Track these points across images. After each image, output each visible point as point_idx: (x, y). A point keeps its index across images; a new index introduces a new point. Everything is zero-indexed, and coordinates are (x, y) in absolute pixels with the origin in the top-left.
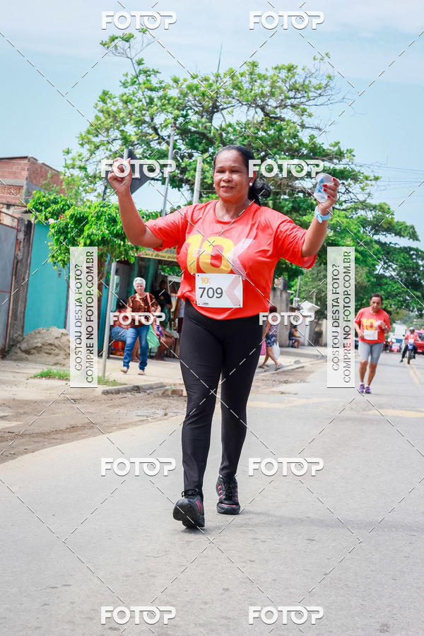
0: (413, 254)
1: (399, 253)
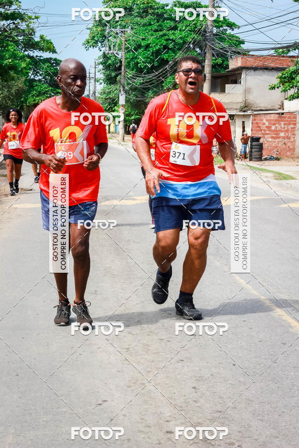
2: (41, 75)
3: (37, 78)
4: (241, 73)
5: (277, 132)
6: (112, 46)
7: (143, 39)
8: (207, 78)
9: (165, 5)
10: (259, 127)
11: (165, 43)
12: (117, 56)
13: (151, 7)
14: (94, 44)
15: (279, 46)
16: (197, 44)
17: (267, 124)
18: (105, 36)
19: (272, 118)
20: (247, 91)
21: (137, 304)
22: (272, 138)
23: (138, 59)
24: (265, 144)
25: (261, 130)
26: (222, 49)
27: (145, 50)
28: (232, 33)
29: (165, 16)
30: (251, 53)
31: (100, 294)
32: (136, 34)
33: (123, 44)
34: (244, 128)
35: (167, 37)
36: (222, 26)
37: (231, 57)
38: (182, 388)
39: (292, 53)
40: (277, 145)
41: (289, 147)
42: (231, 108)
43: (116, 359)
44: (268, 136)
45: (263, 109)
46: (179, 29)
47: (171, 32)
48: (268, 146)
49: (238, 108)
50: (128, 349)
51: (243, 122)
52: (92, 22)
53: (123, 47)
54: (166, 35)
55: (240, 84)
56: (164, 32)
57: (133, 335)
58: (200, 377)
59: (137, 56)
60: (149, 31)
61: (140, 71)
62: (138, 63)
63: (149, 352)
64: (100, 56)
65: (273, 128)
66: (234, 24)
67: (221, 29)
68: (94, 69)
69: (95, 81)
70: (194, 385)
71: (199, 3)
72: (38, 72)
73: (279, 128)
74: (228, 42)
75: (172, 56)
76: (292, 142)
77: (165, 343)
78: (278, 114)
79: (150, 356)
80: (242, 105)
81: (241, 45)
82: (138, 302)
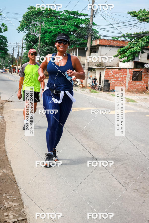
4: (98, 48)
5: (117, 78)
6: (34, 31)
7: (48, 28)
9: (60, 12)
10: (109, 75)
11: (59, 31)
12: (37, 36)
14: (22, 30)
17: (112, 74)
18: (28, 26)
19: (115, 71)
22: (115, 80)
23: (46, 38)
24: (111, 83)
25: (109, 77)
27: (49, 34)
33: (40, 30)
34: (100, 75)
35: (60, 28)
37: (94, 40)
40: (117, 84)
41: (123, 85)
42: (93, 65)
44: (113, 80)
47: (62, 25)
48: (113, 85)
49: (96, 65)
51: (100, 72)
52: (22, 18)
53: (40, 32)
55: (98, 53)
56: (59, 25)
59: (45, 37)
60: (52, 24)
61: (46, 44)
62: (46, 40)
65: (115, 76)
68: (22, 42)
69: (23, 48)
71: (77, 12)
73: (118, 76)
76: (124, 83)
78: (118, 69)
80: (98, 64)
81: (97, 34)
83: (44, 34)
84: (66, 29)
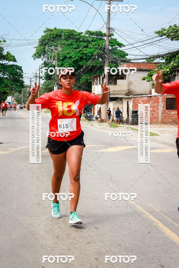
0: (15, 68)
1: (9, 68)
2: (7, 75)
3: (5, 77)
6: (49, 58)
7: (68, 53)
8: (106, 76)
9: (80, 33)
10: (137, 105)
11: (80, 55)
12: (52, 63)
13: (72, 34)
14: (39, 56)
15: (148, 57)
16: (100, 56)
17: (141, 103)
18: (45, 52)
19: (145, 99)
20: (130, 83)
21: (63, 210)
26: (114, 59)
28: (121, 49)
29: (81, 39)
30: (132, 61)
31: (42, 204)
32: (64, 50)
33: (56, 57)
34: (128, 105)
35: (82, 52)
36: (114, 45)
37: (120, 64)
38: (89, 259)
39: (155, 61)
41: (155, 116)
42: (120, 94)
43: (51, 243)
45: (139, 94)
46: (89, 47)
47: (84, 49)
49: (125, 93)
50: (57, 237)
51: (128, 102)
52: (38, 43)
53: (56, 58)
54: (81, 51)
55: (126, 79)
56: (80, 49)
57: (61, 228)
58: (100, 252)
60: (71, 49)
63: (70, 238)
64: (43, 63)
66: (122, 44)
67: (114, 47)
68: (39, 71)
69: (40, 78)
70: (96, 257)
71: (101, 32)
72: (6, 73)
74: (118, 55)
75: (85, 63)
76: (156, 113)
77: (80, 233)
78: (148, 97)
79: (70, 241)
80: (127, 92)
81: (126, 56)
82: (64, 209)
83: (63, 60)
84: (88, 53)
